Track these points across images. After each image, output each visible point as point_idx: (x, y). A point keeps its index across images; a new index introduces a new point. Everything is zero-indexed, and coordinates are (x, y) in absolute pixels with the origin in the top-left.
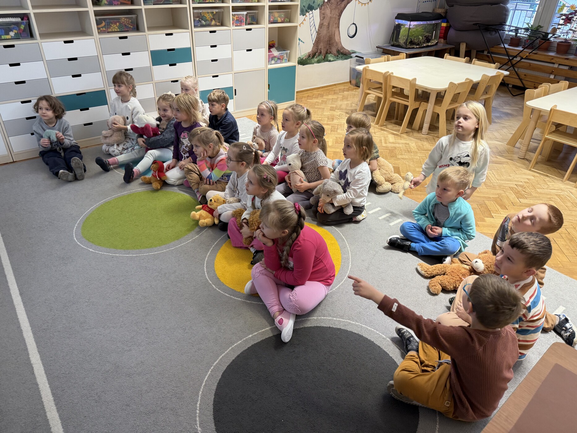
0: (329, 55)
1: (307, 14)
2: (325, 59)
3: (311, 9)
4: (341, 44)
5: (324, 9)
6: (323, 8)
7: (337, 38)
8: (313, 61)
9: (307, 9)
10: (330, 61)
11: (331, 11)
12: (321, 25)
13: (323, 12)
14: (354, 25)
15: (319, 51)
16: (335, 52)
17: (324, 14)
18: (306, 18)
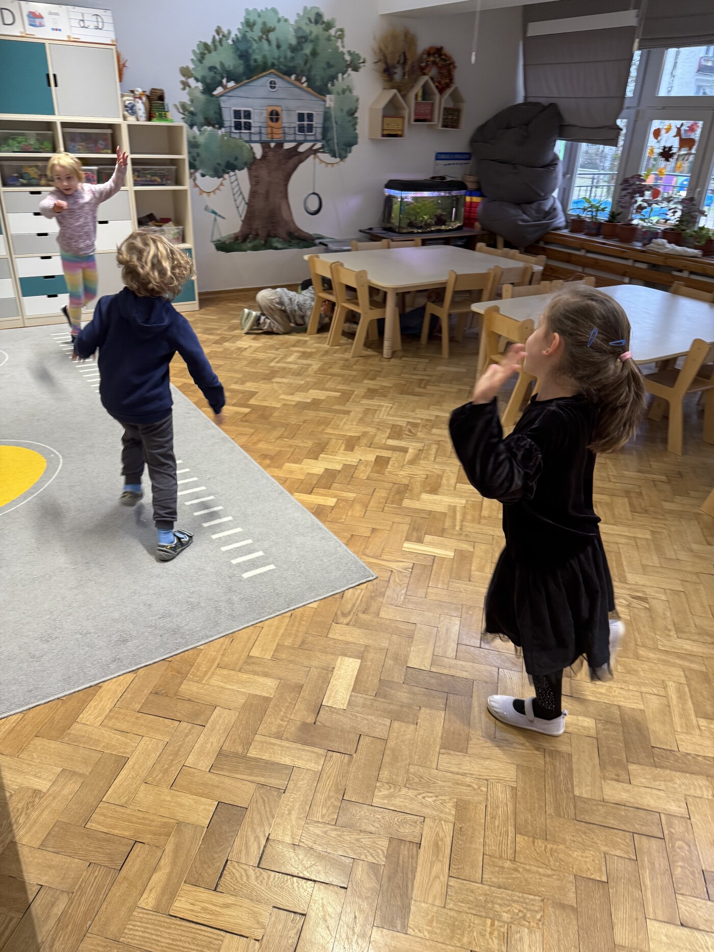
0: (274, 240)
1: (226, 176)
2: (267, 246)
3: (233, 170)
4: (294, 223)
5: (256, 170)
6: (254, 167)
7: (285, 214)
8: (244, 246)
9: (224, 168)
10: (276, 248)
11: (270, 173)
12: (253, 194)
13: (255, 173)
14: (314, 196)
15: (254, 233)
16: (284, 235)
17: (256, 177)
18: (224, 182)
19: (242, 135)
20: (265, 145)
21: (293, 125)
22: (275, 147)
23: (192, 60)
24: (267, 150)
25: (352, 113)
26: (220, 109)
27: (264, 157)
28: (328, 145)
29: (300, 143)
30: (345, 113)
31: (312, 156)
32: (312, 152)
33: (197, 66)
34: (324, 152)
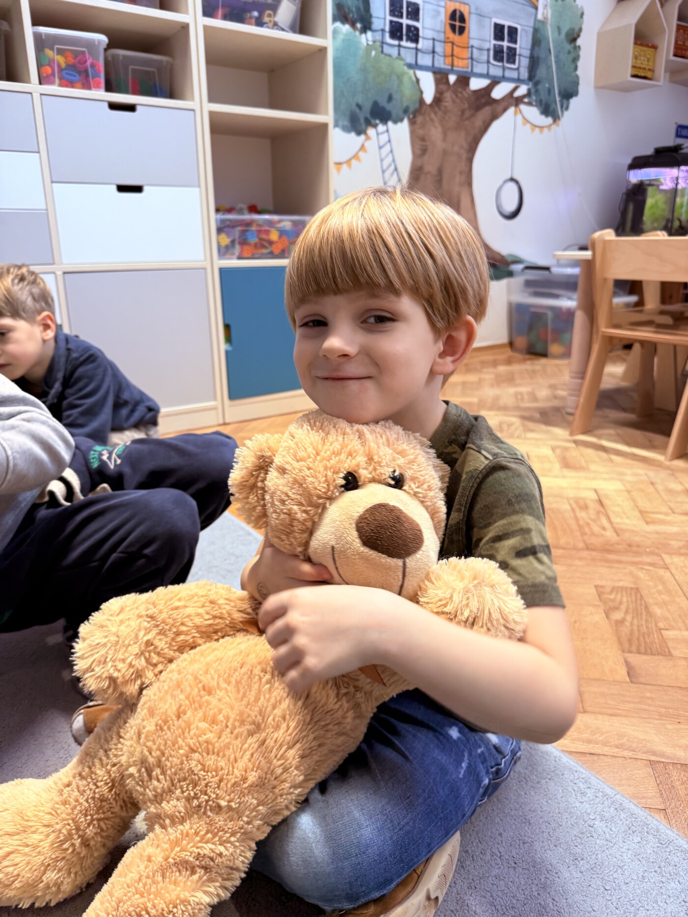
1: (371, 131)
3: (384, 121)
5: (423, 125)
6: (419, 119)
9: (368, 116)
11: (445, 134)
12: (416, 173)
13: (421, 132)
14: (512, 186)
17: (423, 139)
18: (367, 144)
19: (402, 50)
20: (440, 76)
21: (486, 45)
22: (455, 83)
24: (443, 87)
25: (573, 37)
27: (437, 100)
28: (537, 91)
29: (495, 82)
30: (563, 36)
31: (512, 110)
32: (512, 100)
34: (530, 104)
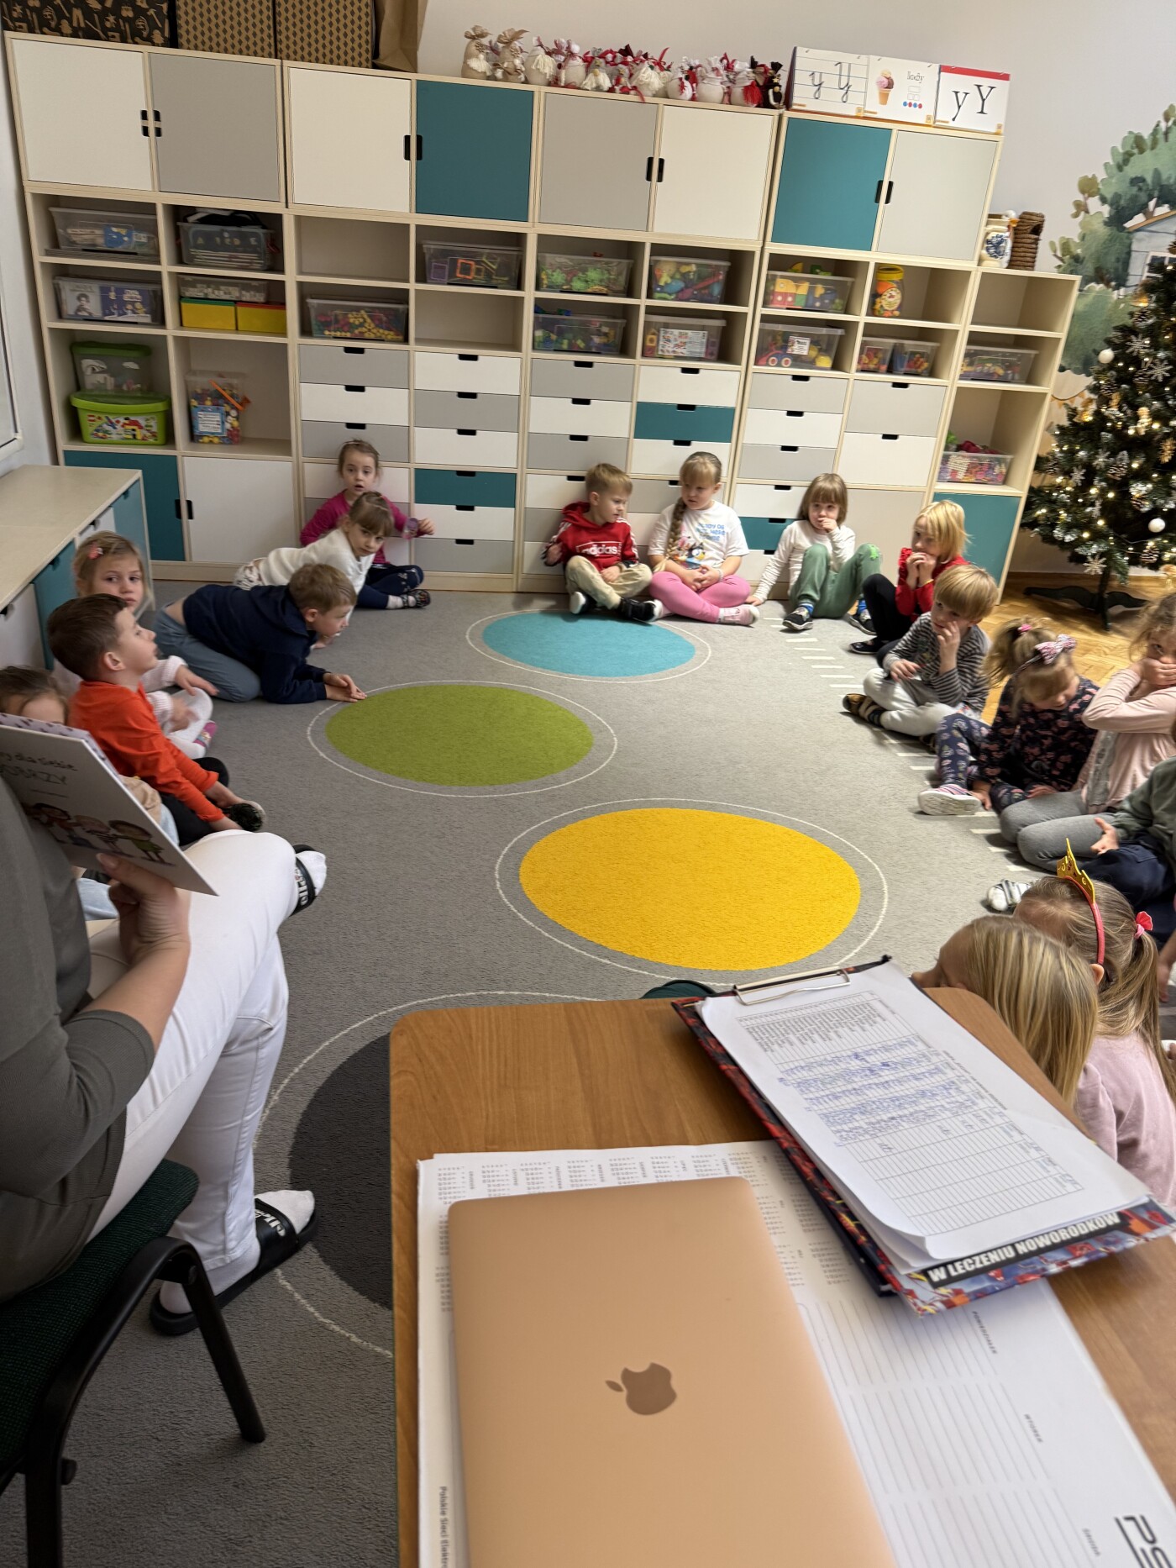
23: (1106, 165)
26: (1129, 253)
33: (1111, 177)
